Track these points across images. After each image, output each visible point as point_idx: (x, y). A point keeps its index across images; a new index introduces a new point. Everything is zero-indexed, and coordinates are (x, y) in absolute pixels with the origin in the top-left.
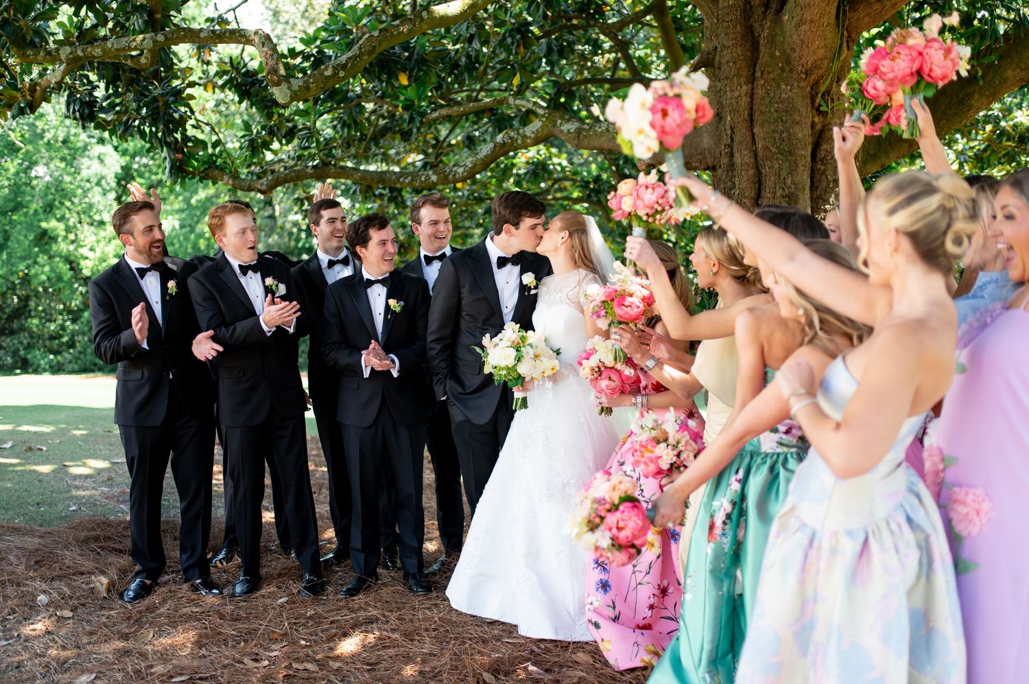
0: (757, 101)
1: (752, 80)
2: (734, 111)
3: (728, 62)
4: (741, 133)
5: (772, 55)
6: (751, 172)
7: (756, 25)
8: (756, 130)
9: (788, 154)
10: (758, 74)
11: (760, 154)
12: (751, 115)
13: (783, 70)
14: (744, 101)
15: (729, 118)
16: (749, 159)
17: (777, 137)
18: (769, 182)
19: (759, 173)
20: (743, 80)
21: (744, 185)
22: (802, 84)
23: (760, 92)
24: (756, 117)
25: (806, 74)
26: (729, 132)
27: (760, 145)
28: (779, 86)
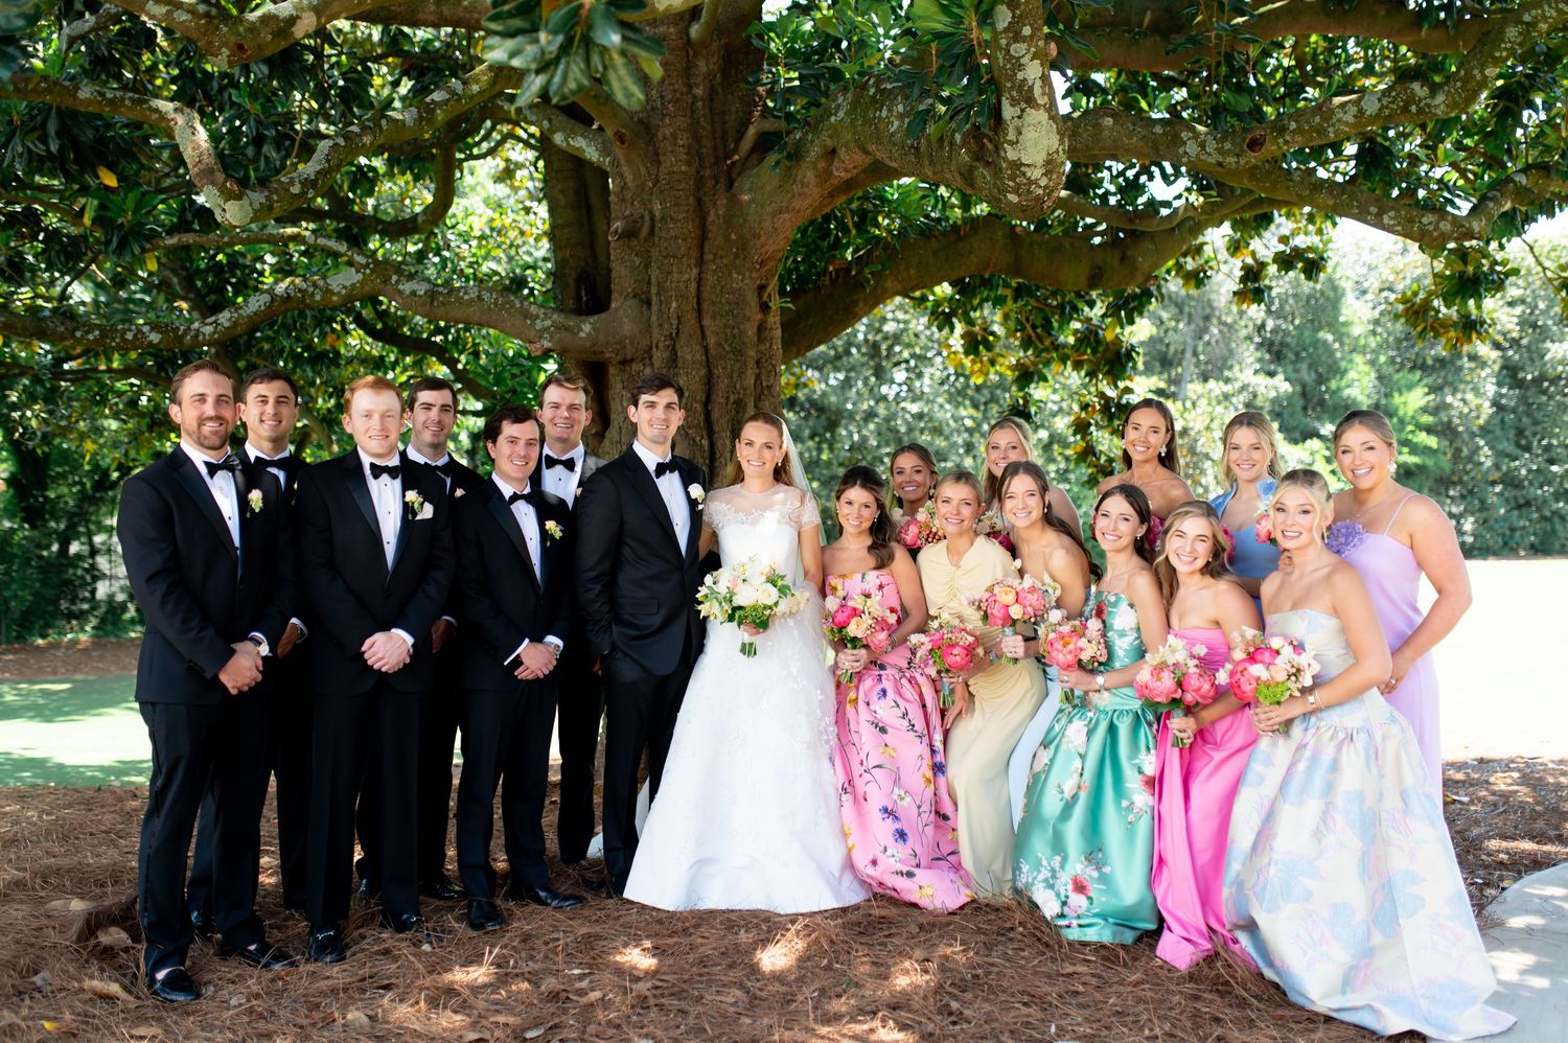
0: (706, 289)
1: (701, 262)
2: (681, 297)
3: (676, 238)
4: (690, 321)
5: (727, 238)
6: (703, 372)
7: (706, 199)
8: (706, 322)
9: (739, 352)
10: (708, 257)
11: (713, 352)
12: (699, 303)
13: (736, 256)
14: (693, 285)
15: (674, 305)
16: (699, 356)
17: (729, 331)
18: (722, 385)
19: (710, 373)
20: (693, 262)
21: (693, 387)
22: (754, 275)
23: (710, 278)
24: (705, 306)
25: (761, 264)
26: (675, 322)
27: (712, 340)
28: (730, 275)
